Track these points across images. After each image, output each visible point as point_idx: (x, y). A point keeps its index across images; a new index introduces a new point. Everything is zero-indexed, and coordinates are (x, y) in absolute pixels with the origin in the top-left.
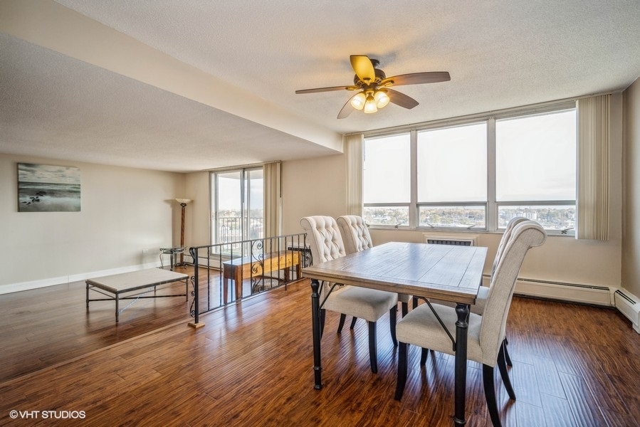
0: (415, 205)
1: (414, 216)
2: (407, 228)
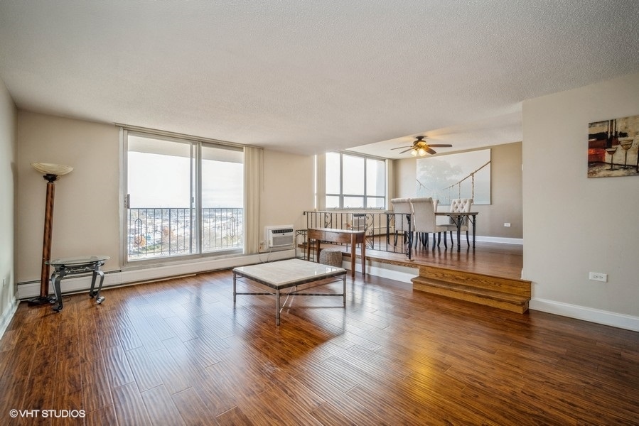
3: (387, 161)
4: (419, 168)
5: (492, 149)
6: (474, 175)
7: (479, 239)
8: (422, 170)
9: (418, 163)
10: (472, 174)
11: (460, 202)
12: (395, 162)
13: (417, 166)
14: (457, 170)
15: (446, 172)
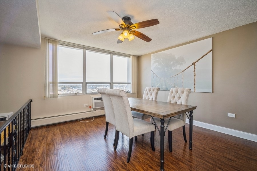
0: (85, 84)
1: (84, 88)
2: (82, 94)
3: (131, 57)
4: (153, 61)
5: (214, 37)
6: (196, 64)
7: (195, 123)
8: (155, 62)
9: (152, 57)
10: (194, 64)
11: (177, 92)
12: (138, 58)
13: (152, 60)
14: (181, 61)
15: (172, 63)
